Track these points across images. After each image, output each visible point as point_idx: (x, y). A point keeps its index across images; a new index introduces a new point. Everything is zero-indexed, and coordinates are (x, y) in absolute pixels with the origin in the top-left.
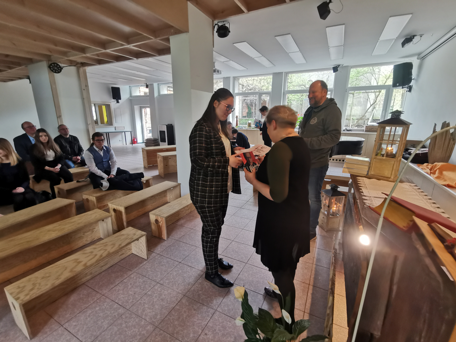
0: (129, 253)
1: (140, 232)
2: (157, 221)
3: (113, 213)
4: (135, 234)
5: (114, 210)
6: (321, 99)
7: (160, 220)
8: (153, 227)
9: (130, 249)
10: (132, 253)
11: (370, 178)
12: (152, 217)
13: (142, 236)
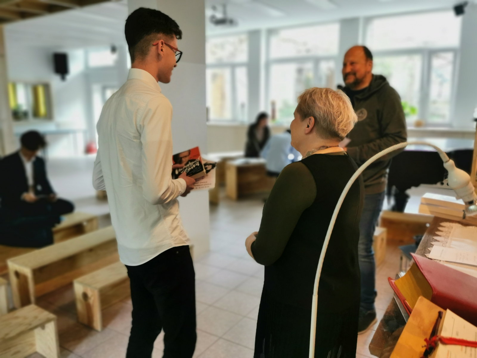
0: (30, 352)
1: (45, 314)
2: (85, 296)
3: (14, 280)
4: (36, 317)
5: (17, 274)
6: (365, 76)
7: (90, 293)
8: (80, 306)
9: (33, 345)
10: (36, 353)
11: (466, 225)
12: (79, 288)
13: (48, 321)
